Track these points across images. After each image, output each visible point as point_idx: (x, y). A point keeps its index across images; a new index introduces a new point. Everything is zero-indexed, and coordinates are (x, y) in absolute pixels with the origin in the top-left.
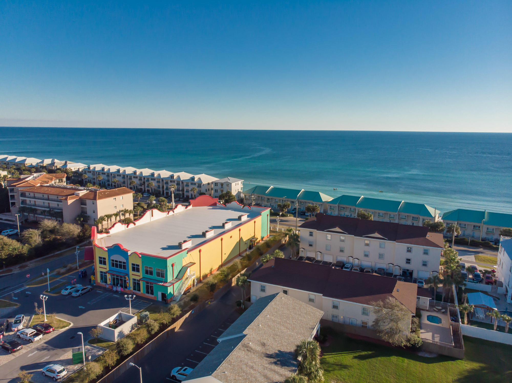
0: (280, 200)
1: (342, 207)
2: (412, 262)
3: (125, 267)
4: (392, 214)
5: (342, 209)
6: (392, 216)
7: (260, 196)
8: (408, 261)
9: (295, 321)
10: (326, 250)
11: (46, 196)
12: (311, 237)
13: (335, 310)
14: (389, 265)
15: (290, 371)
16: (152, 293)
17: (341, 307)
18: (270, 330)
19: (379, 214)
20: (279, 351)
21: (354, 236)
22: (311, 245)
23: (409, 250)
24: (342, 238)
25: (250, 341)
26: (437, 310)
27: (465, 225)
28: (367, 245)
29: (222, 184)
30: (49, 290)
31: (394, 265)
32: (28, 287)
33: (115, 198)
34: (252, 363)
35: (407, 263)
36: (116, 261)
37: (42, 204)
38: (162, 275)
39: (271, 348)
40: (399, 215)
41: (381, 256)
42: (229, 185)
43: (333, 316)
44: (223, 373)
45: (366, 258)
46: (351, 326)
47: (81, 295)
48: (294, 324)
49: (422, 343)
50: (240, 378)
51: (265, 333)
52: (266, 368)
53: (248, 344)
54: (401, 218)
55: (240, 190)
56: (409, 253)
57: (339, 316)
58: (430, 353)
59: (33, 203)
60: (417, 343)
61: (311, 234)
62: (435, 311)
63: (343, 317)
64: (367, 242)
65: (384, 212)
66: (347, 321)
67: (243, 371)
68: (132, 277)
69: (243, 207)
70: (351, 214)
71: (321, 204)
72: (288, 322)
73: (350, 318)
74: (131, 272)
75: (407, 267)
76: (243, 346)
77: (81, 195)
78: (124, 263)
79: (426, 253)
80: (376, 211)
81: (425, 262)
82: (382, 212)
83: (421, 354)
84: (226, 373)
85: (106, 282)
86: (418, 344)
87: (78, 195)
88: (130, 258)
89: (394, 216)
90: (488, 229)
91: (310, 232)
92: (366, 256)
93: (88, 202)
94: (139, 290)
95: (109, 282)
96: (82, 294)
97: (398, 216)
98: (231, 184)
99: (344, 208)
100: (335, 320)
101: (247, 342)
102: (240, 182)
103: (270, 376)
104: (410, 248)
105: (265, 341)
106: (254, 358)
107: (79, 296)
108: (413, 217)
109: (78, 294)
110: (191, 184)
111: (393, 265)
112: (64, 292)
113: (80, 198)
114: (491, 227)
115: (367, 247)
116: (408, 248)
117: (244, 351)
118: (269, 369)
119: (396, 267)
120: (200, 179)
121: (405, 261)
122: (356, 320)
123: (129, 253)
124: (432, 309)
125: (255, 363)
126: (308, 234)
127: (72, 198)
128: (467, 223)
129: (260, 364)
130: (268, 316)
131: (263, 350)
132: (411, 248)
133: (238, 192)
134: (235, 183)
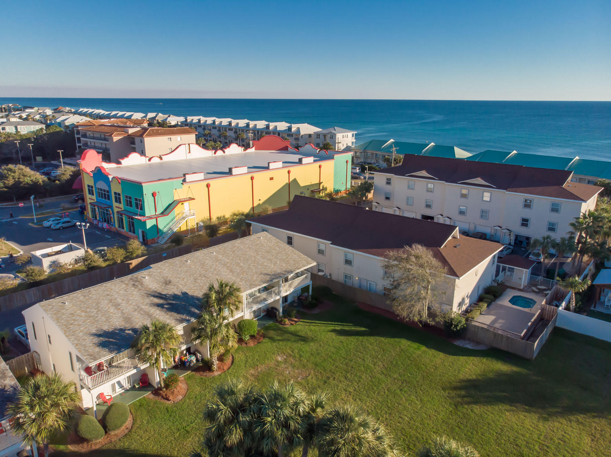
2: (531, 223)
3: (109, 198)
7: (375, 152)
8: (525, 222)
9: (254, 266)
10: (407, 204)
11: (103, 136)
12: (388, 186)
13: (348, 267)
14: (495, 228)
15: (177, 320)
16: (134, 233)
17: (355, 263)
18: (200, 269)
20: (185, 294)
21: (444, 182)
22: (387, 198)
23: (527, 205)
24: (430, 186)
25: (149, 275)
26: (537, 290)
28: (464, 196)
29: (325, 136)
30: (35, 222)
31: (503, 228)
32: (21, 217)
33: (170, 138)
34: (123, 300)
35: (523, 225)
36: (101, 190)
37: (100, 145)
38: (140, 206)
39: (175, 288)
41: (484, 214)
42: (333, 137)
43: (346, 276)
44: (62, 304)
45: (462, 217)
46: (369, 292)
47: (61, 228)
48: (249, 268)
49: (465, 325)
50: (83, 314)
51: (185, 272)
52: (138, 309)
53: (142, 278)
55: (350, 144)
56: (527, 210)
57: (352, 276)
58: (478, 343)
59: (93, 144)
60: (454, 325)
61: (389, 182)
62: (534, 291)
63: (359, 278)
64: (464, 192)
66: (364, 283)
67: (97, 307)
68: (116, 210)
69: (319, 152)
72: (241, 264)
73: (367, 281)
74: (115, 204)
75: (524, 232)
76: (131, 279)
77: (130, 133)
78: (108, 192)
79: (555, 209)
81: (553, 224)
83: (458, 343)
84: (67, 304)
85: (96, 218)
86: (456, 326)
87: (127, 133)
88: (112, 184)
91: (387, 179)
92: (462, 213)
93: (137, 140)
94: (123, 228)
95: (98, 218)
96: (64, 228)
98: (335, 134)
100: (349, 283)
101: (143, 276)
102: (350, 134)
103: (136, 320)
104: (528, 201)
105: (174, 280)
106: (133, 295)
107: (59, 229)
109: (58, 226)
110: (288, 136)
111: (501, 228)
112: (46, 224)
113: (128, 135)
115: (463, 200)
116: (526, 201)
117: (127, 285)
118: (144, 312)
119: (504, 231)
120: (298, 129)
121: (519, 222)
122: (376, 283)
123: (110, 177)
124: (530, 290)
125: (128, 301)
126: (385, 181)
127: (118, 135)
129: (134, 304)
130: (214, 253)
131: (159, 289)
132: (531, 201)
133: (347, 147)
134: (342, 134)
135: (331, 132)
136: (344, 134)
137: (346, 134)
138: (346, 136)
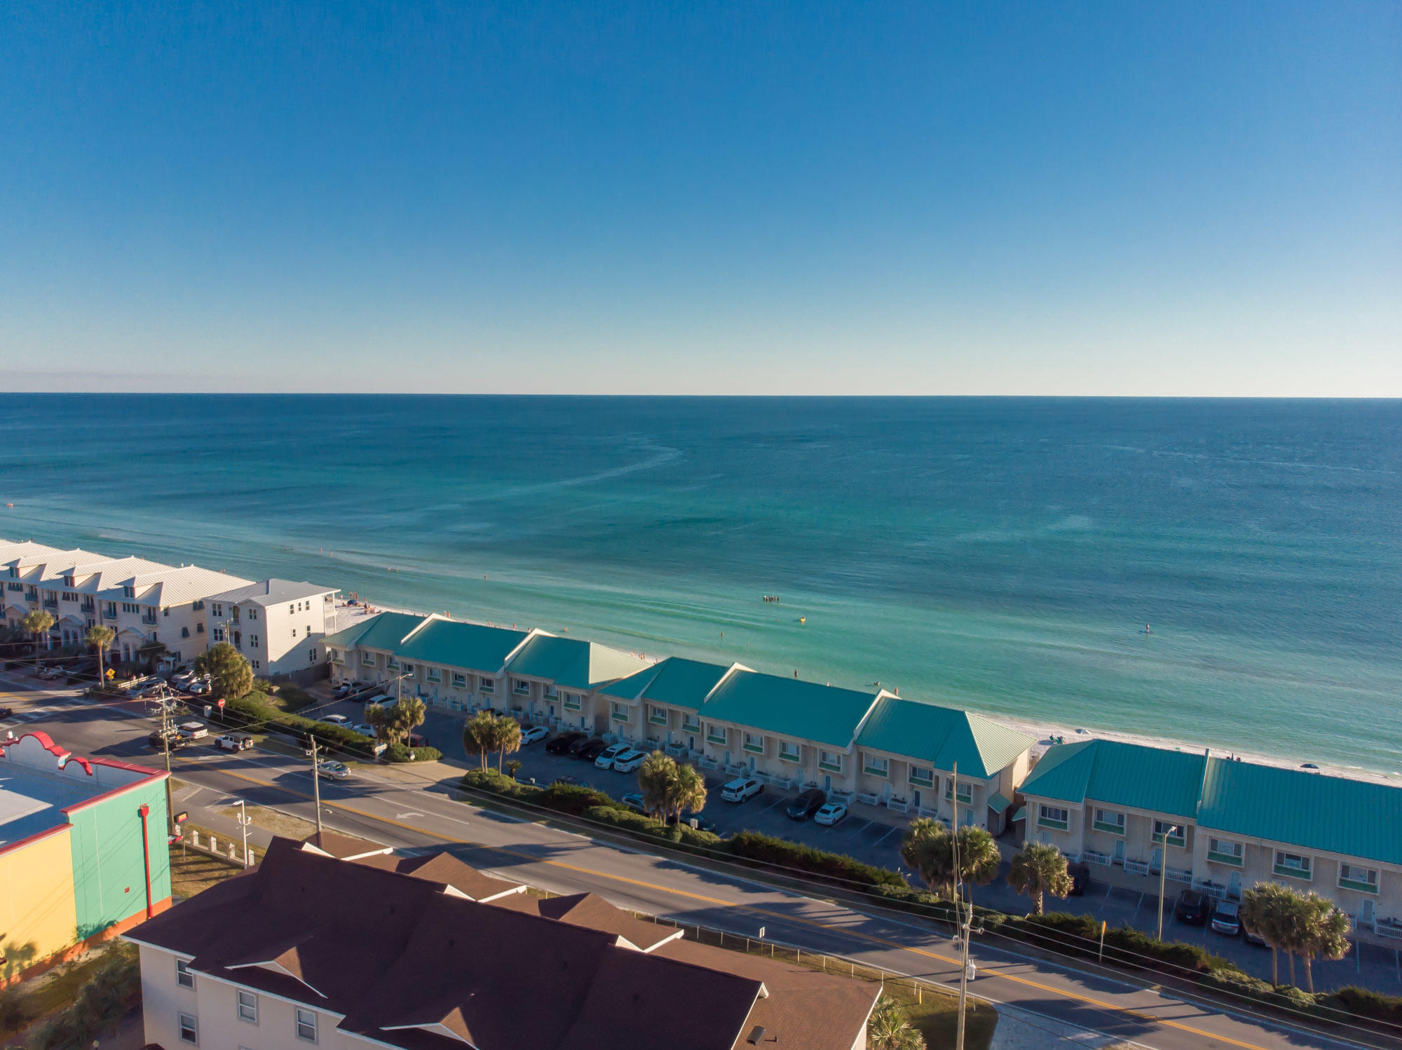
0: (446, 672)
1: (659, 711)
4: (834, 752)
5: (659, 716)
6: (832, 758)
7: (387, 653)
12: (184, 991)
19: (784, 746)
22: (188, 1035)
27: (1121, 818)
29: (236, 611)
40: (860, 755)
42: (257, 614)
54: (868, 769)
55: (318, 628)
65: (801, 742)
70: (692, 739)
71: (583, 696)
80: (773, 735)
82: (794, 742)
89: (839, 757)
90: (1214, 843)
91: (180, 968)
97: (854, 759)
98: (262, 608)
99: (663, 712)
102: (317, 600)
108: (914, 770)
110: (124, 610)
114: (1228, 839)
120: (152, 583)
126: (173, 971)
128: (1126, 810)
133: (309, 635)
134: (285, 606)
135: (250, 601)
136: (295, 602)
137: (303, 601)
138: (304, 606)
